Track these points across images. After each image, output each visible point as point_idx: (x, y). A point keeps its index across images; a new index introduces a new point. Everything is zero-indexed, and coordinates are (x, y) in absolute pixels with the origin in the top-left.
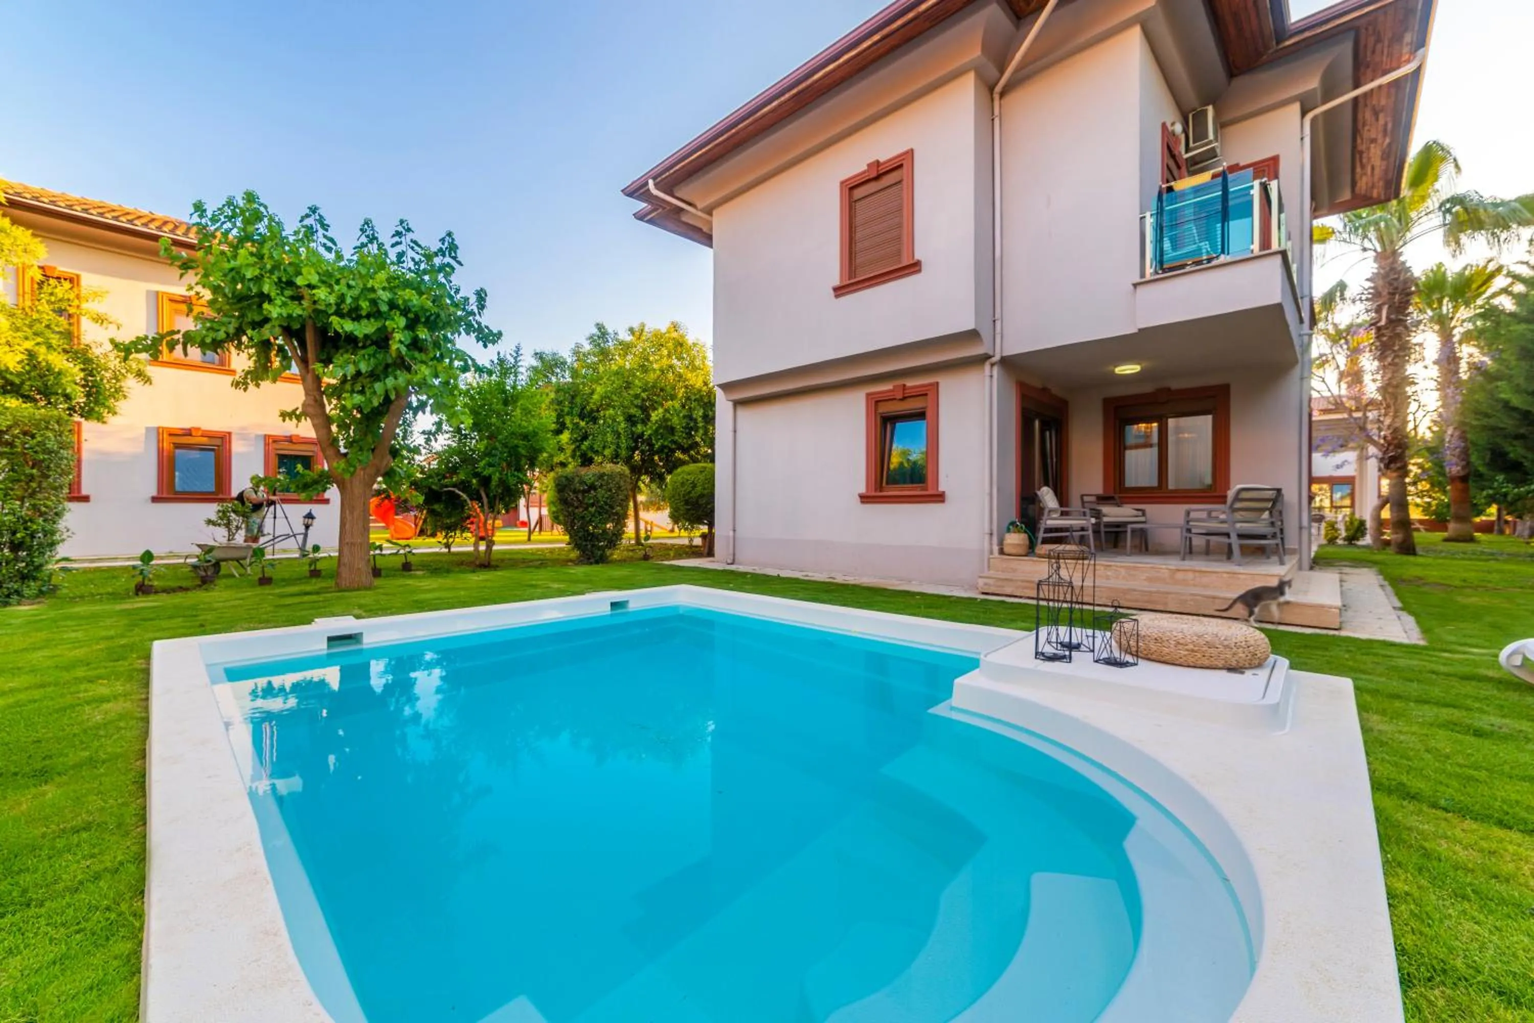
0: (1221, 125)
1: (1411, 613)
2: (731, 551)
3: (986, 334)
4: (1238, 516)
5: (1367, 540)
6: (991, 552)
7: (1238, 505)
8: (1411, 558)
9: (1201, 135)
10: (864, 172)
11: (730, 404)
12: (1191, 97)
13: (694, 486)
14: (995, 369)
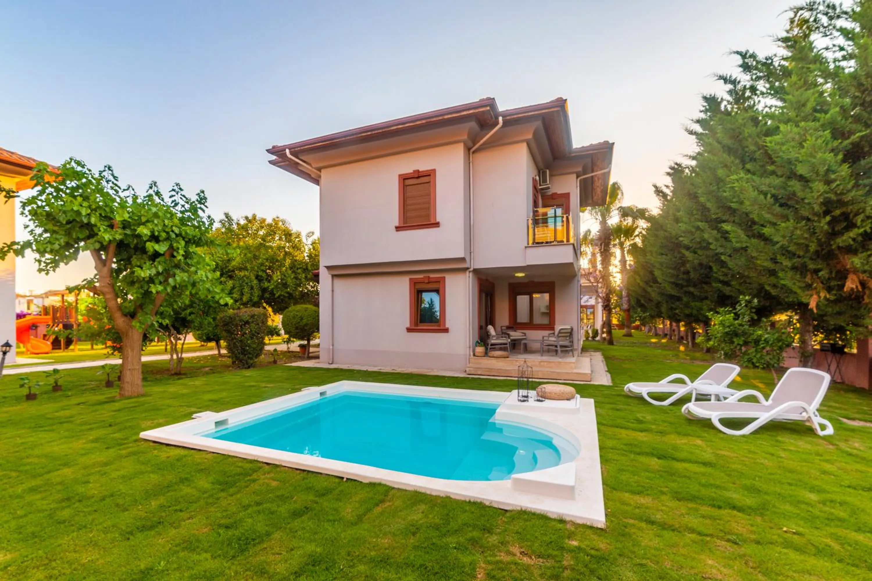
0: (551, 176)
1: (610, 373)
2: (331, 357)
3: (468, 259)
4: (560, 338)
5: (598, 338)
6: (470, 355)
7: (560, 335)
8: (611, 347)
9: (545, 181)
10: (411, 173)
11: (330, 276)
12: (541, 166)
13: (302, 319)
14: (471, 274)
